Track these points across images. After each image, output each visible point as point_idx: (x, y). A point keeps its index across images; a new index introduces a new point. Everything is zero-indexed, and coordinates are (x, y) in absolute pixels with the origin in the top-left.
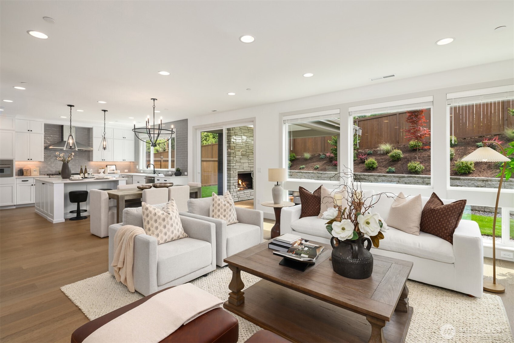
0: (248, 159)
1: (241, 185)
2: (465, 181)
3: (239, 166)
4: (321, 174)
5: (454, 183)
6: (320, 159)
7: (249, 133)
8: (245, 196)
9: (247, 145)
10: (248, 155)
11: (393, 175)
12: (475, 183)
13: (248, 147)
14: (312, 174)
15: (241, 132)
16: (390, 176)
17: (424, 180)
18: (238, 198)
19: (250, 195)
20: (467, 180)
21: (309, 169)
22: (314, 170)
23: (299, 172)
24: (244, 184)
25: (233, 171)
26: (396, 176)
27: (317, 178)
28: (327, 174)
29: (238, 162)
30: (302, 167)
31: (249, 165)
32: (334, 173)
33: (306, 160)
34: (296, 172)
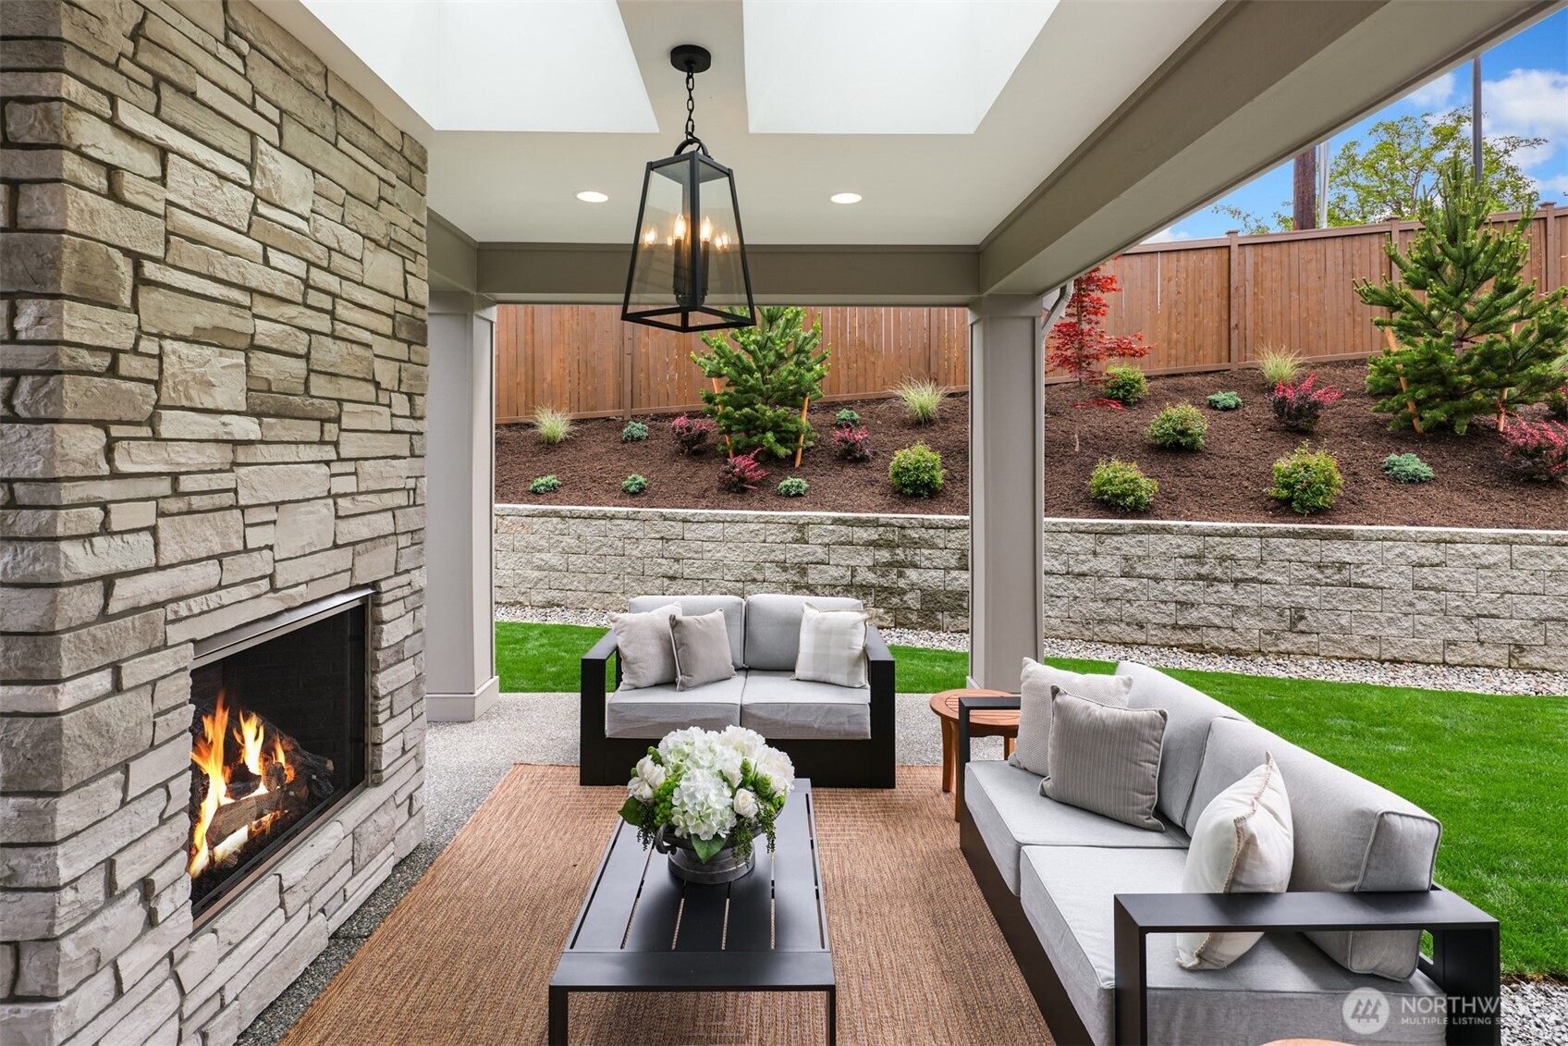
0: (329, 453)
1: (256, 781)
2: (1373, 546)
4: (685, 521)
5: (1330, 553)
6: (625, 442)
7: (342, 143)
8: (303, 917)
10: (332, 409)
11: (1068, 524)
12: (1409, 552)
13: (333, 315)
14: (628, 525)
15: (244, 89)
16: (1054, 528)
17: (1205, 542)
19: (349, 871)
20: (1378, 539)
22: (626, 498)
23: (544, 514)
24: (282, 758)
25: (116, 667)
26: (1082, 528)
27: (659, 544)
28: (718, 522)
29: (197, 502)
30: (543, 485)
31: (343, 525)
32: (758, 517)
33: (550, 445)
34: (525, 513)
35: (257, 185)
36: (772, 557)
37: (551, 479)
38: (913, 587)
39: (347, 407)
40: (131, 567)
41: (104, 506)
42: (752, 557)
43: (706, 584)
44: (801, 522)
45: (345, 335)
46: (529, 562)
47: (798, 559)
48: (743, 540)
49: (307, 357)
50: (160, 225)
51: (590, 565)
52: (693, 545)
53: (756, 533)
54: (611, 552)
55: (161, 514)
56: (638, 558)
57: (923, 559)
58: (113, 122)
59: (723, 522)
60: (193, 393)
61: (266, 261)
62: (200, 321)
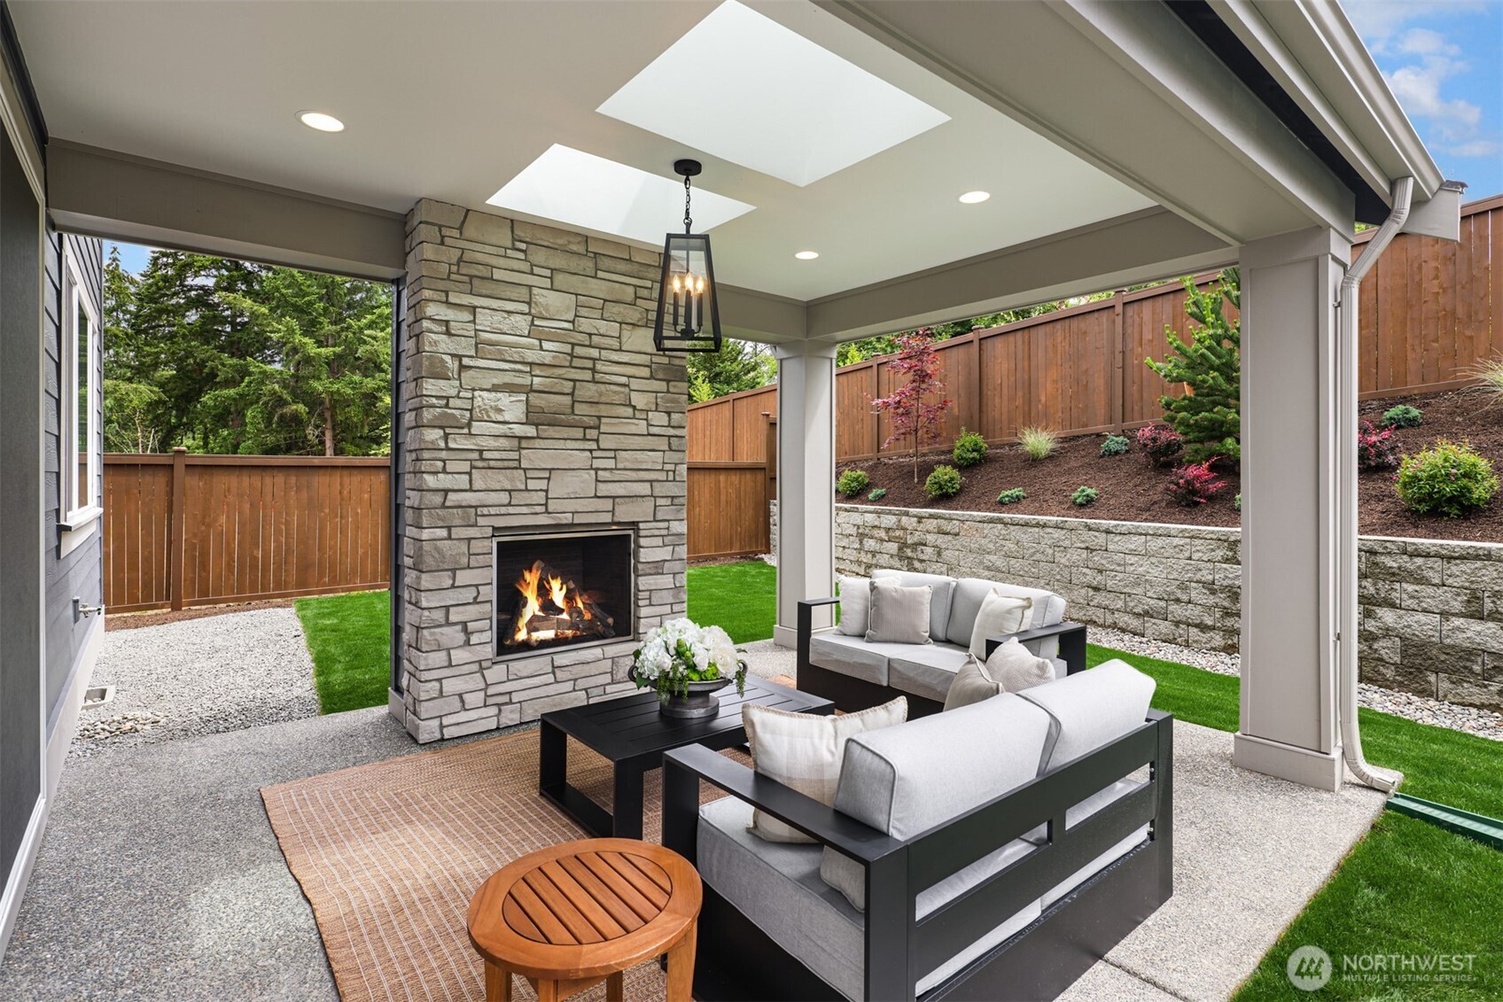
0: (591, 445)
1: (561, 611)
3: (510, 491)
4: (1108, 532)
6: (1102, 457)
7: (600, 274)
8: (569, 686)
9: (579, 351)
10: (592, 422)
13: (594, 370)
14: (1057, 534)
15: (525, 267)
18: (494, 710)
19: (608, 678)
21: (1045, 505)
22: (1069, 508)
23: (991, 521)
24: (580, 605)
25: (449, 528)
27: (1084, 554)
28: (1141, 534)
29: (492, 464)
30: (1007, 496)
31: (601, 485)
32: (1182, 531)
33: (1034, 461)
34: (978, 519)
35: (533, 311)
36: (1198, 576)
37: (1016, 491)
38: (1387, 632)
39: (603, 420)
40: (456, 488)
41: (444, 461)
42: (1175, 575)
43: (1128, 599)
44: (1232, 539)
45: (603, 380)
46: (981, 563)
47: (1230, 582)
48: (1166, 555)
49: (572, 394)
50: (473, 341)
51: (1026, 569)
52: (1115, 557)
53: (1180, 548)
54: (1043, 558)
55: (472, 467)
56: (1066, 566)
57: (1405, 596)
58: (447, 303)
59: (1145, 535)
60: (492, 414)
61: (541, 349)
62: (495, 381)
